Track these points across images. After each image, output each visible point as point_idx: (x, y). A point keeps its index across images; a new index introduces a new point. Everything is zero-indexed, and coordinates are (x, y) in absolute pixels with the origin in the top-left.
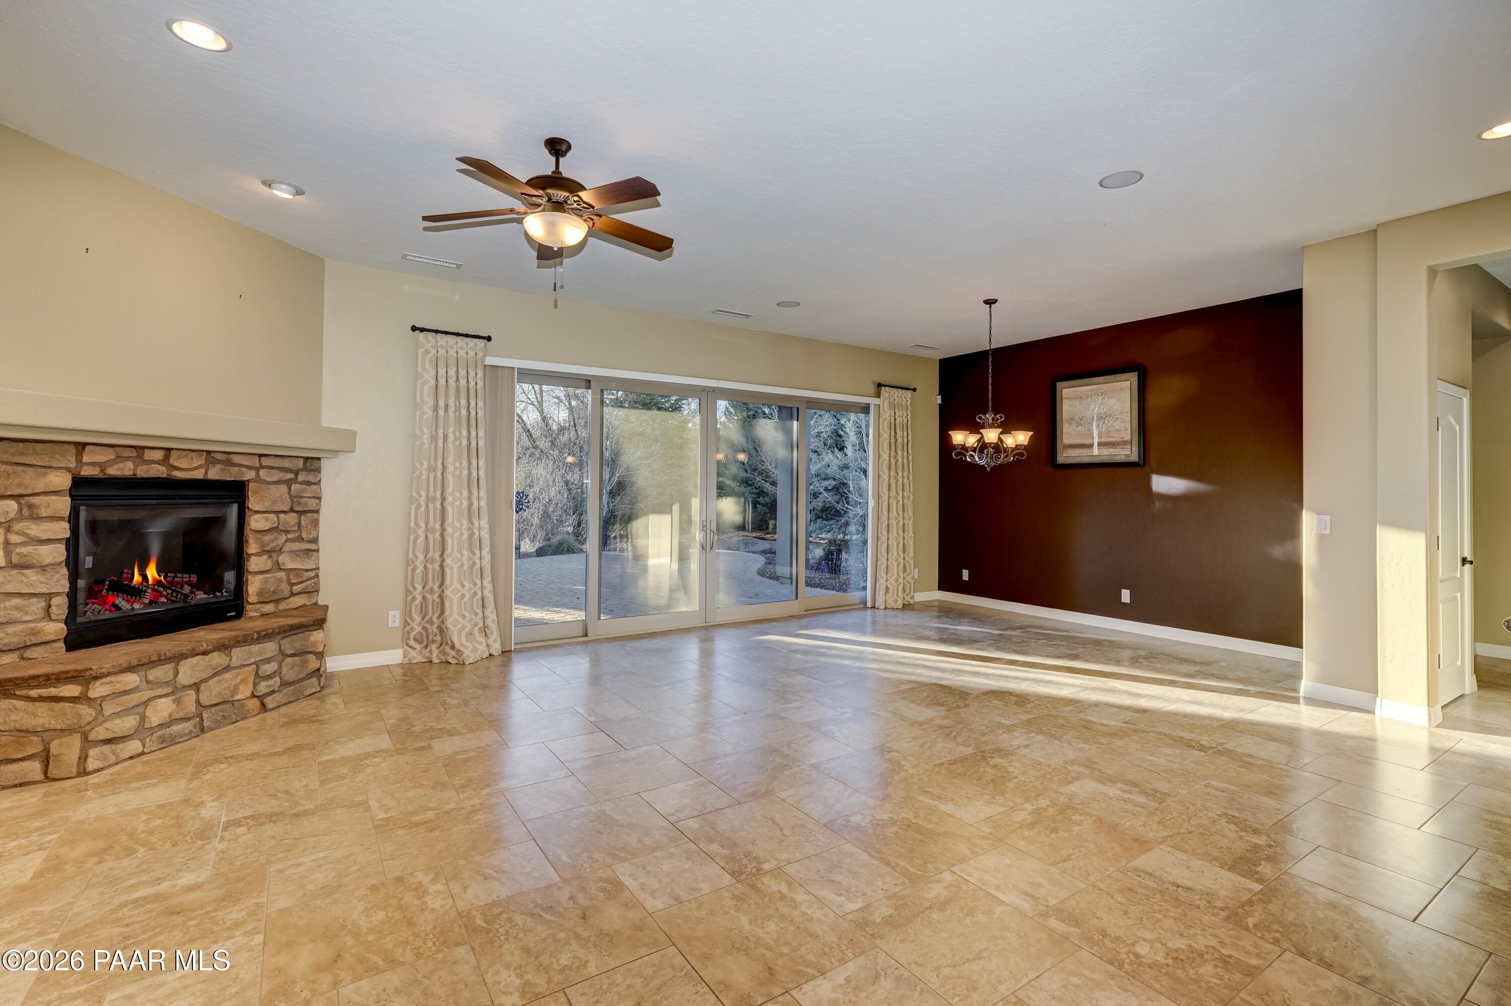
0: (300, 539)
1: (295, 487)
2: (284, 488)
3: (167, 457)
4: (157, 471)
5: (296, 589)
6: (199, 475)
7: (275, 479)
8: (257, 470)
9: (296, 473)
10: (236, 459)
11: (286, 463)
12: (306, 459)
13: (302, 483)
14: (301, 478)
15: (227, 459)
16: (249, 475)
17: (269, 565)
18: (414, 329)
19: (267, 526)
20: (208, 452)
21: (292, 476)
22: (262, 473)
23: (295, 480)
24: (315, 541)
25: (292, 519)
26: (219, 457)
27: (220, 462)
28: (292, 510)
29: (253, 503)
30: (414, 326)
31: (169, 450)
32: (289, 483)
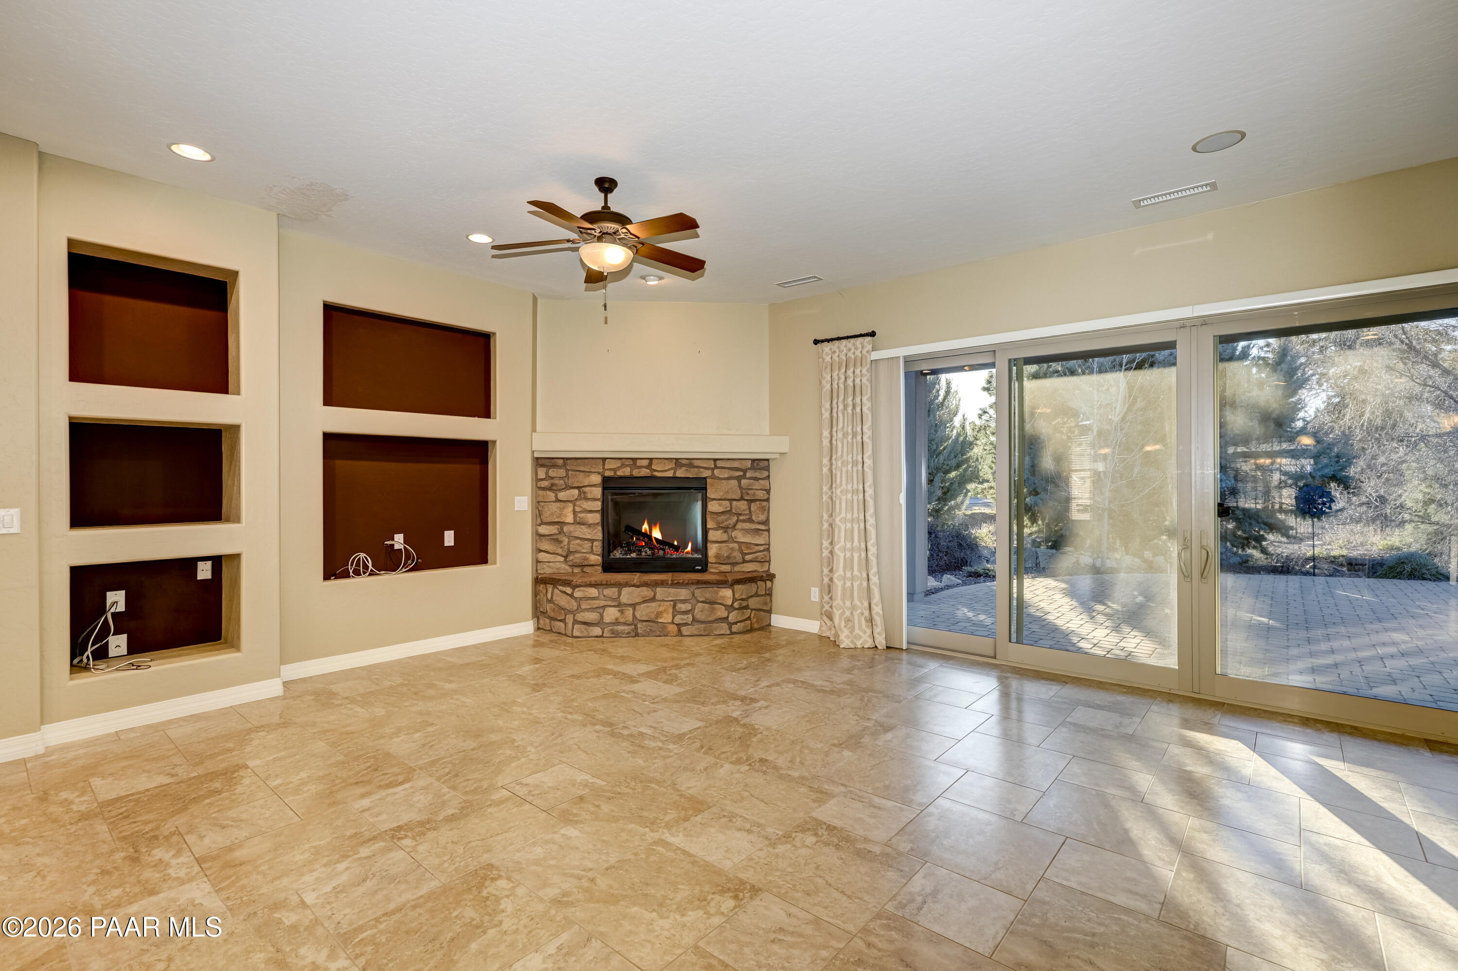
0: (750, 520)
1: (743, 482)
2: (734, 483)
3: (650, 464)
4: (645, 472)
5: (748, 557)
6: (670, 474)
7: (726, 476)
8: (713, 469)
9: (745, 471)
10: (696, 463)
11: (736, 465)
12: (753, 460)
13: (750, 478)
14: (749, 475)
15: (690, 463)
16: (706, 474)
17: (725, 537)
18: (816, 342)
19: (721, 509)
20: (677, 459)
21: (741, 473)
22: (716, 472)
23: (744, 477)
24: (766, 522)
25: (743, 505)
26: (684, 462)
27: (685, 465)
28: (742, 499)
29: (711, 494)
30: (815, 340)
31: (651, 459)
32: (739, 479)
